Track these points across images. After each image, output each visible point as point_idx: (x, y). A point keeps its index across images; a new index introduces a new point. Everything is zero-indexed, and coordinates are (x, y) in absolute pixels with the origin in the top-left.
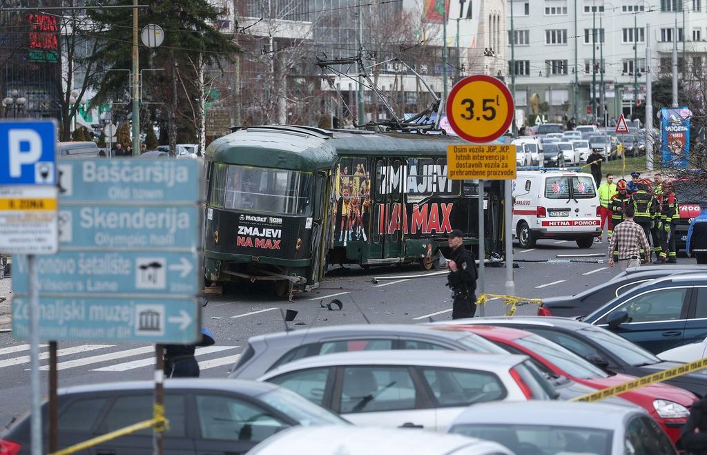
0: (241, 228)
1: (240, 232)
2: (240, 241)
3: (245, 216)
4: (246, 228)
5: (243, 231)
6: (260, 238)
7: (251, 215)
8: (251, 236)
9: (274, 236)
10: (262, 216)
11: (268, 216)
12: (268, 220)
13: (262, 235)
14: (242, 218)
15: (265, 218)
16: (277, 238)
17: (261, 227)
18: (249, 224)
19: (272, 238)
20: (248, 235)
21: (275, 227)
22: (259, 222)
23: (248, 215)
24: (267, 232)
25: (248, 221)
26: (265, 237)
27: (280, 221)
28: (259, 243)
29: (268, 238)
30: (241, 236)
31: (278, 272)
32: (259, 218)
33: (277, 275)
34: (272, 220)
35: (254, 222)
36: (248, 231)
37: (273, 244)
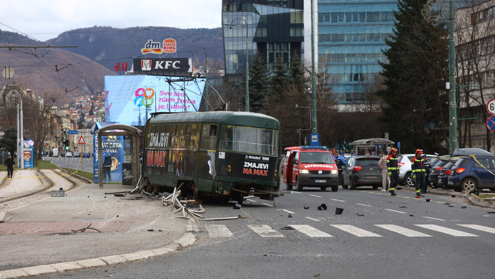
0: (246, 163)
1: (245, 166)
2: (245, 171)
3: (248, 156)
4: (249, 163)
5: (247, 165)
6: (257, 169)
7: (252, 156)
8: (251, 168)
9: (265, 168)
10: (258, 156)
11: (262, 156)
12: (261, 158)
13: (258, 167)
14: (247, 157)
15: (260, 158)
16: (266, 169)
17: (257, 162)
18: (251, 161)
19: (263, 169)
20: (250, 167)
21: (265, 162)
22: (256, 160)
23: (250, 155)
24: (261, 166)
25: (250, 159)
26: (259, 169)
27: (268, 159)
28: (256, 172)
29: (261, 169)
30: (246, 168)
31: (264, 189)
32: (256, 157)
33: (263, 191)
34: (264, 158)
35: (254, 159)
36: (250, 165)
37: (264, 173)
